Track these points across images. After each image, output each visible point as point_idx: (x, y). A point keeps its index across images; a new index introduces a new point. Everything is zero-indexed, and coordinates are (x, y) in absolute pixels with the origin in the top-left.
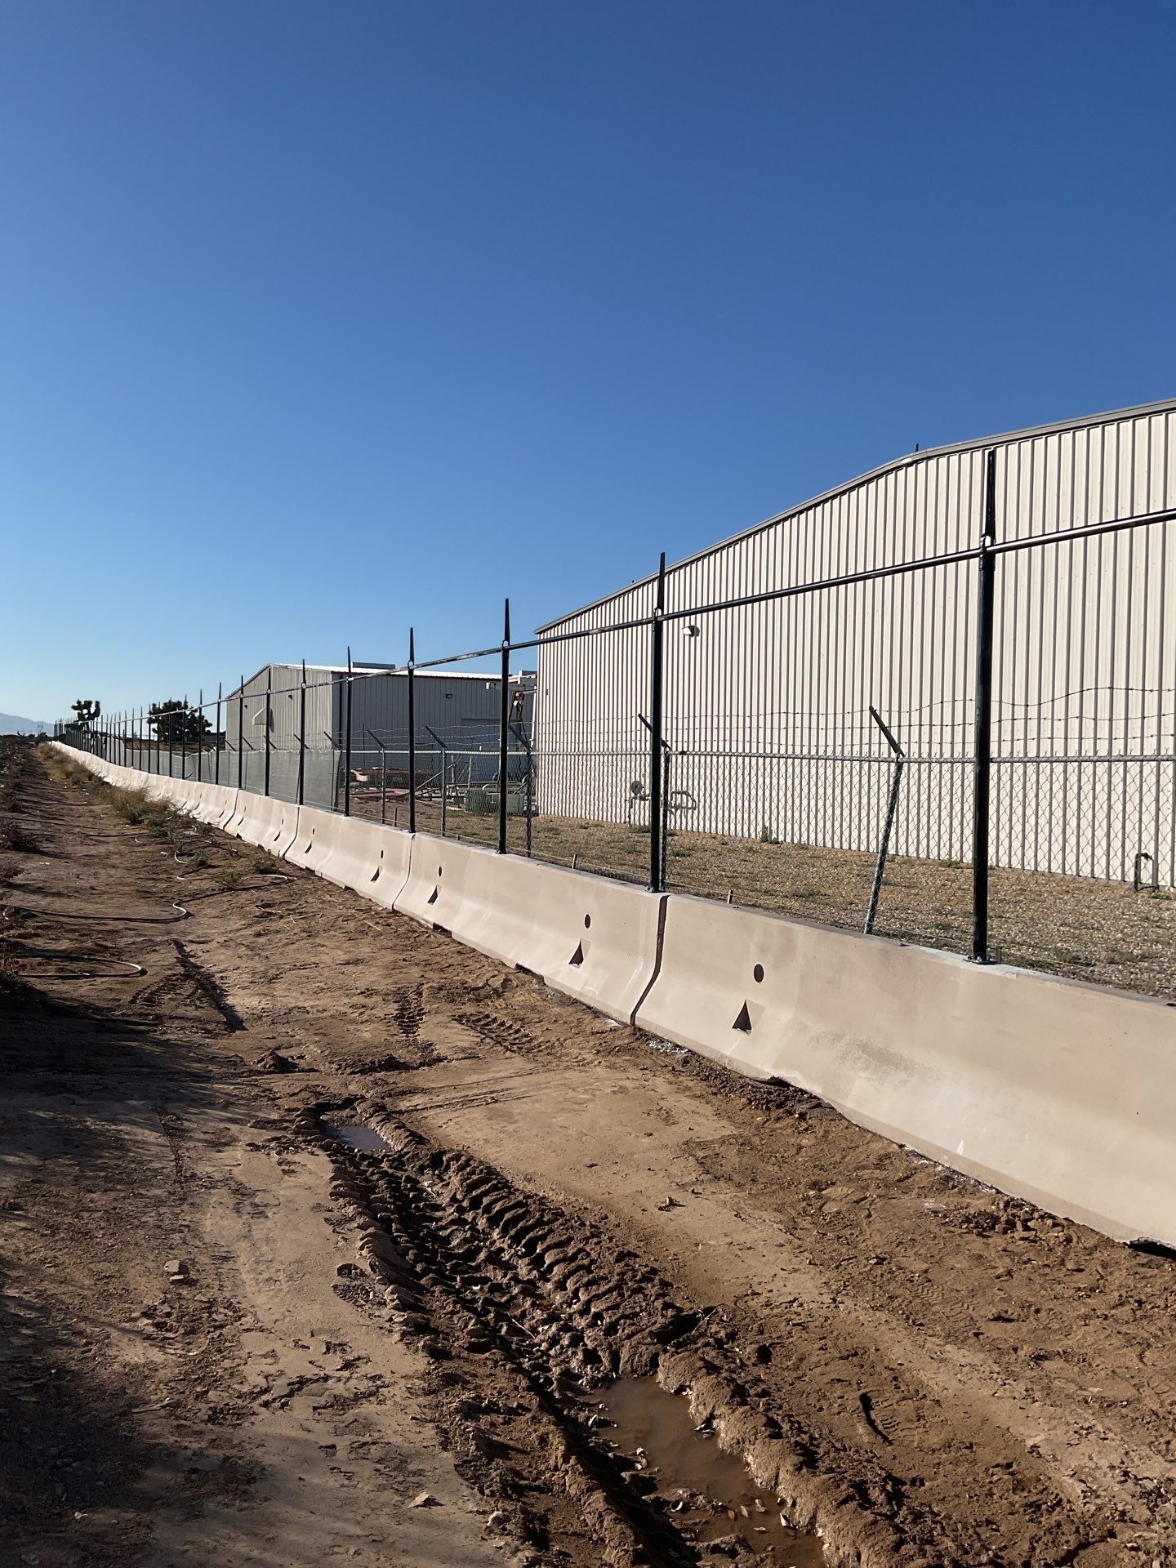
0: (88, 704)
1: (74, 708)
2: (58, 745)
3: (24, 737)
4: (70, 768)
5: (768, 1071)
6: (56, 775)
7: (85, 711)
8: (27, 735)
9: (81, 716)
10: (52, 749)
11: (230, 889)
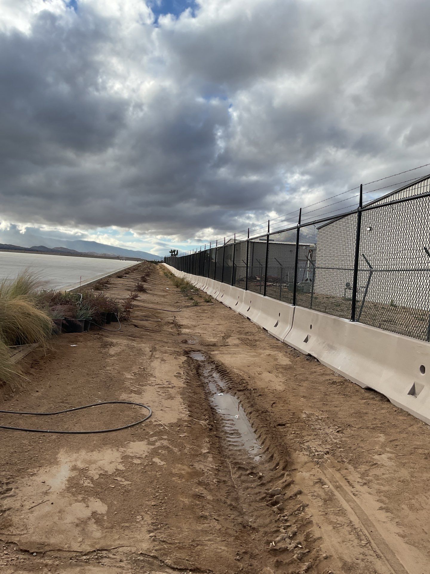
0: (174, 251)
1: (170, 252)
2: (165, 264)
3: (156, 262)
4: (166, 271)
5: (308, 352)
6: (161, 273)
7: (173, 253)
8: (157, 261)
9: (172, 255)
10: (163, 265)
11: (196, 306)
